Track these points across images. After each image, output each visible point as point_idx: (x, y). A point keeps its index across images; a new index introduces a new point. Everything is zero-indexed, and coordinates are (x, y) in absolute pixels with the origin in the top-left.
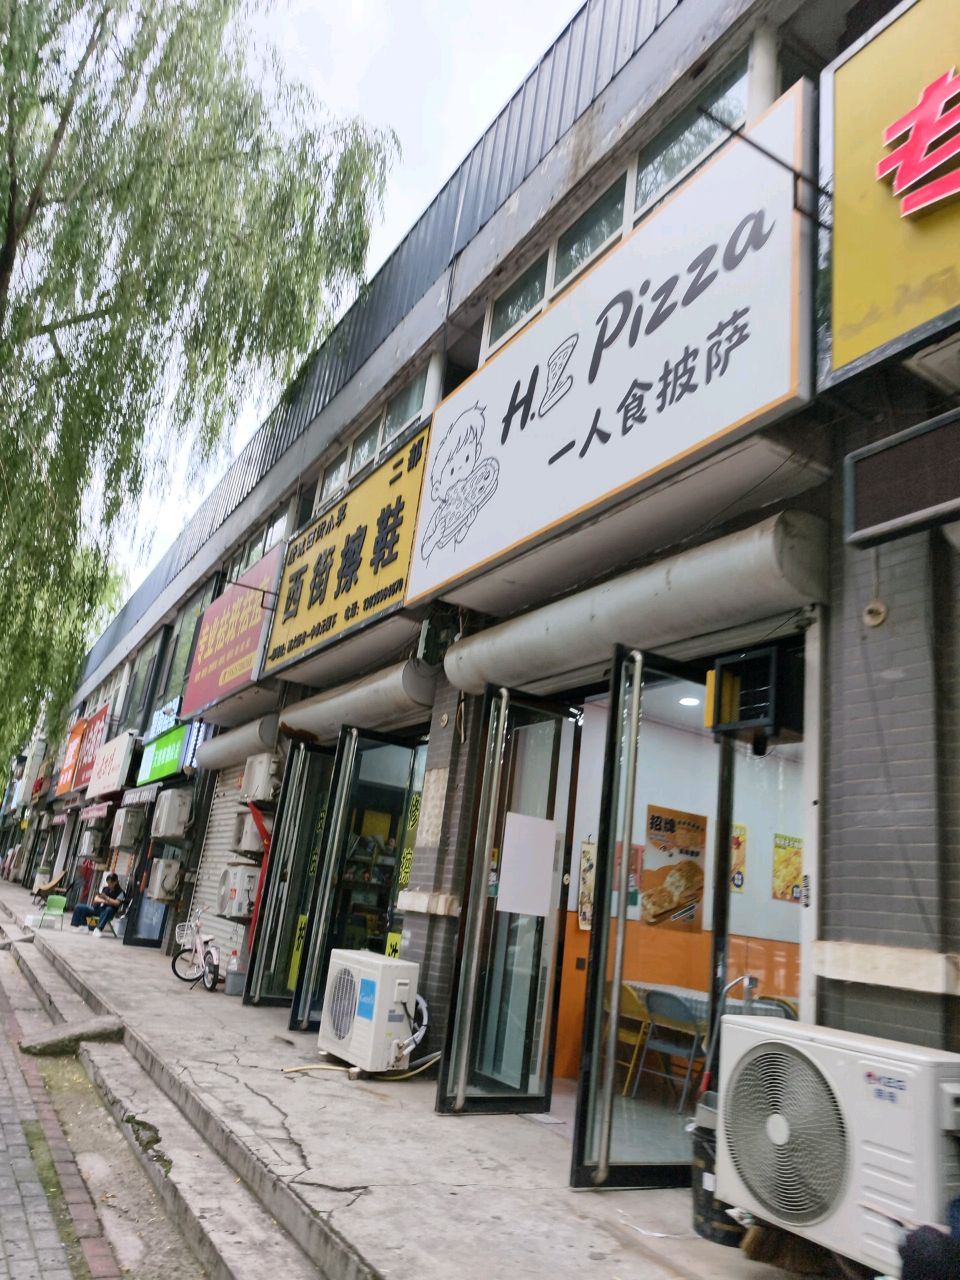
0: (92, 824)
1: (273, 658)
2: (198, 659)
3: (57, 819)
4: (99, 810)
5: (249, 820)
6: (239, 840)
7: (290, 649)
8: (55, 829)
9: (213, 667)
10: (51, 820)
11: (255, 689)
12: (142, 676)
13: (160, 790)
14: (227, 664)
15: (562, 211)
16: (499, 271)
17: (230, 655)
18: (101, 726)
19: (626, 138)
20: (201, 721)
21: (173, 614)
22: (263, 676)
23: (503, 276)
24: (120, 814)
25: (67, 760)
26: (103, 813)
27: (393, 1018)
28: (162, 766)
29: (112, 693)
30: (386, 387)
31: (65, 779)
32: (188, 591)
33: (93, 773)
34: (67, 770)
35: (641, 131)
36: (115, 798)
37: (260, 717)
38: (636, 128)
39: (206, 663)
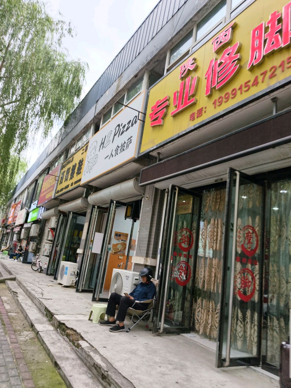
0: (16, 232)
1: (57, 193)
2: (42, 191)
3: (8, 231)
4: (18, 229)
5: (50, 232)
6: (48, 237)
7: (60, 191)
8: (7, 233)
9: (45, 193)
10: (6, 231)
11: (53, 200)
12: (30, 193)
13: (32, 224)
14: (48, 193)
15: (115, 98)
16: (104, 108)
17: (48, 191)
18: (19, 206)
19: (125, 87)
20: (42, 207)
21: (38, 177)
22: (55, 197)
23: (105, 109)
24: (23, 230)
25: (11, 215)
26: (19, 230)
27: (71, 275)
28: (33, 218)
29: (23, 197)
30: (83, 129)
31: (10, 220)
32: (41, 171)
33: (17, 219)
34: (11, 217)
35: (127, 86)
36: (22, 226)
37: (55, 207)
38: (126, 85)
39: (44, 192)
